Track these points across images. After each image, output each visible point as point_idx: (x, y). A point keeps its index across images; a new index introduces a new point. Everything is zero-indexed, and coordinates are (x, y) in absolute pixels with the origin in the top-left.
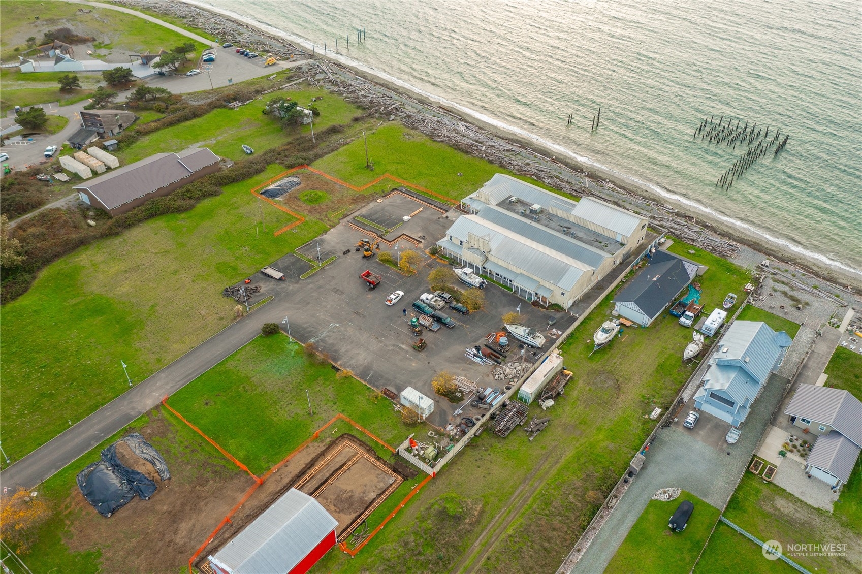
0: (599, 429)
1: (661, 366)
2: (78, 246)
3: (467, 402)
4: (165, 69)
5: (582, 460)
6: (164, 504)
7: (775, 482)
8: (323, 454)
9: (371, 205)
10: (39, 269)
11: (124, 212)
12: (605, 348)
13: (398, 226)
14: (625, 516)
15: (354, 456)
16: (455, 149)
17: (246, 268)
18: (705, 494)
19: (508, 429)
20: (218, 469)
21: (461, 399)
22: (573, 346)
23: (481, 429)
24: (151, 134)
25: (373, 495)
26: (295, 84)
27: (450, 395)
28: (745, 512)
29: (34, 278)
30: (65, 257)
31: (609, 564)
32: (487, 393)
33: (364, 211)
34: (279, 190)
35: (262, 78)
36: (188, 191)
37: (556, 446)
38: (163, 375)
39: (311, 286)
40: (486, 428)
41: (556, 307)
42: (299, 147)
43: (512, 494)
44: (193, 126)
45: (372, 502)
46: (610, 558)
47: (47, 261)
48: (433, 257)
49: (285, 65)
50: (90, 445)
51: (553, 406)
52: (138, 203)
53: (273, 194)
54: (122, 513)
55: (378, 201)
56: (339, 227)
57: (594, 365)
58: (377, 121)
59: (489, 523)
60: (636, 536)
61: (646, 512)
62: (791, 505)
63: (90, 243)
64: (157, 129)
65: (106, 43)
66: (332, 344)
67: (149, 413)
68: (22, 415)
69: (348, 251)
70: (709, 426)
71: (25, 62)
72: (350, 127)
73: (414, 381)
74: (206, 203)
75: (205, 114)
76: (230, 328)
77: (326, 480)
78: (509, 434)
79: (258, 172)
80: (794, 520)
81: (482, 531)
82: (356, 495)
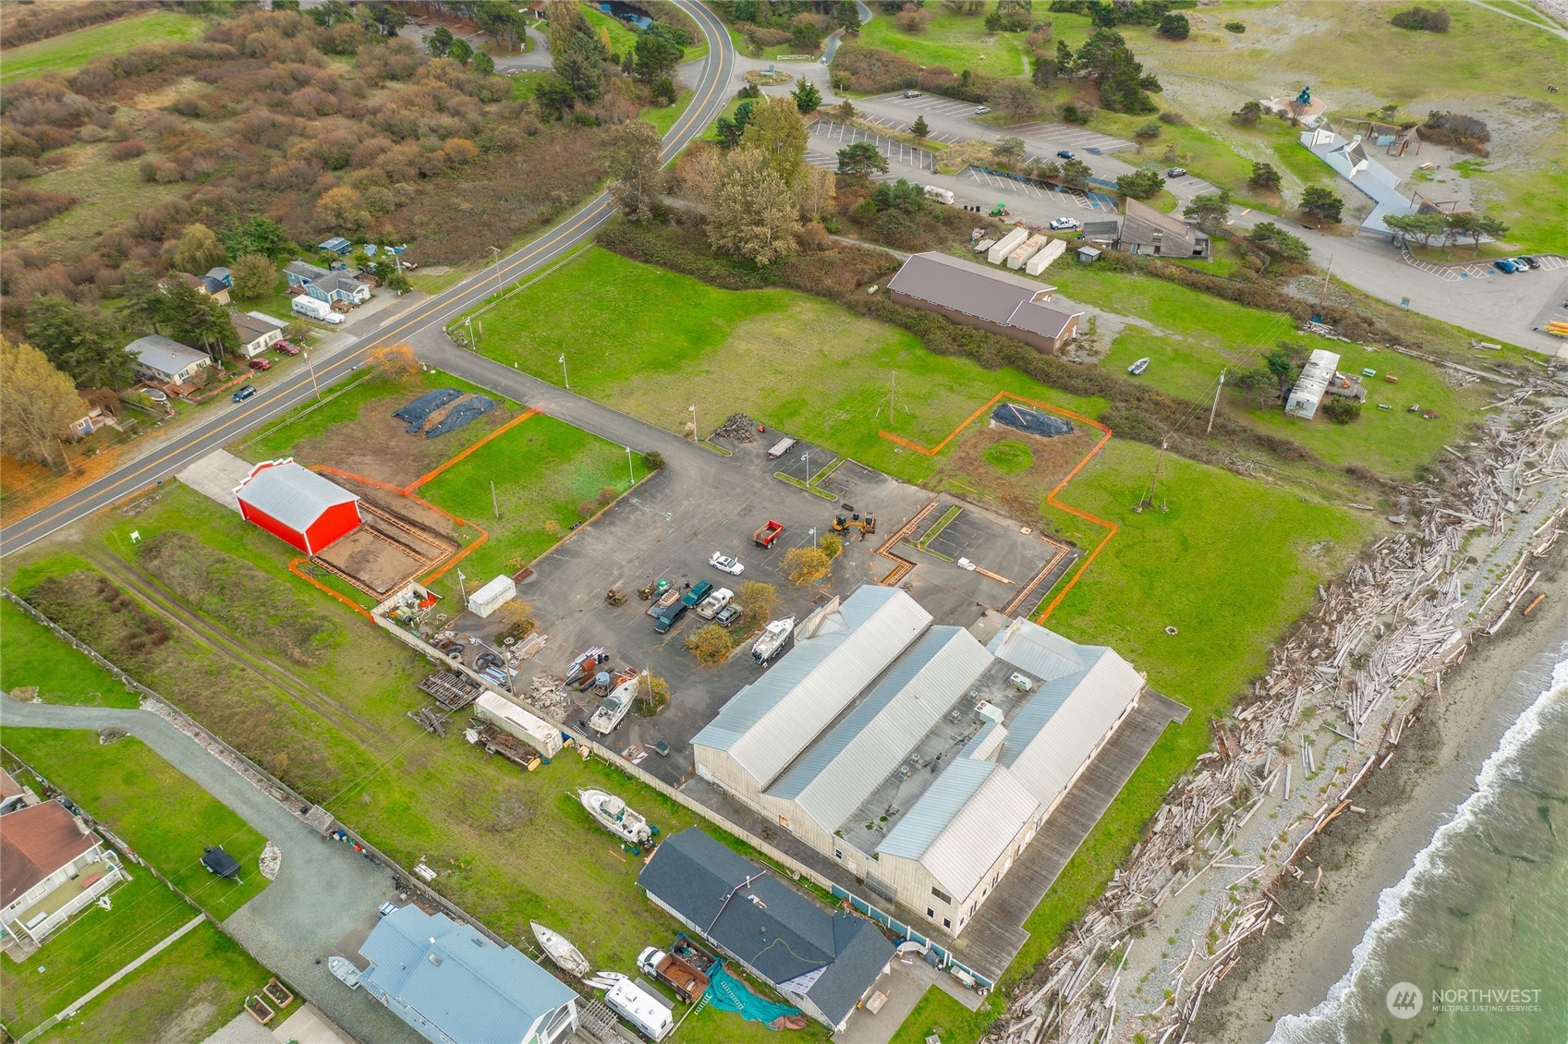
3: (494, 650)
8: (437, 534)
9: (1009, 522)
12: (588, 821)
13: (939, 556)
14: (254, 807)
15: (427, 558)
16: (1292, 622)
18: (254, 910)
19: (431, 688)
21: (500, 644)
23: (437, 662)
25: (364, 577)
26: (1480, 378)
27: (512, 632)
28: (207, 955)
29: (757, 288)
32: (505, 669)
33: (981, 515)
36: (971, 336)
38: (582, 404)
40: (435, 666)
47: (789, 286)
51: (467, 742)
52: (920, 305)
55: (1024, 530)
57: (551, 802)
61: (251, 831)
65: (1484, 168)
67: (523, 407)
68: (534, 339)
69: (852, 509)
72: (1319, 469)
74: (959, 362)
76: (663, 433)
77: (398, 542)
78: (424, 691)
82: (371, 566)
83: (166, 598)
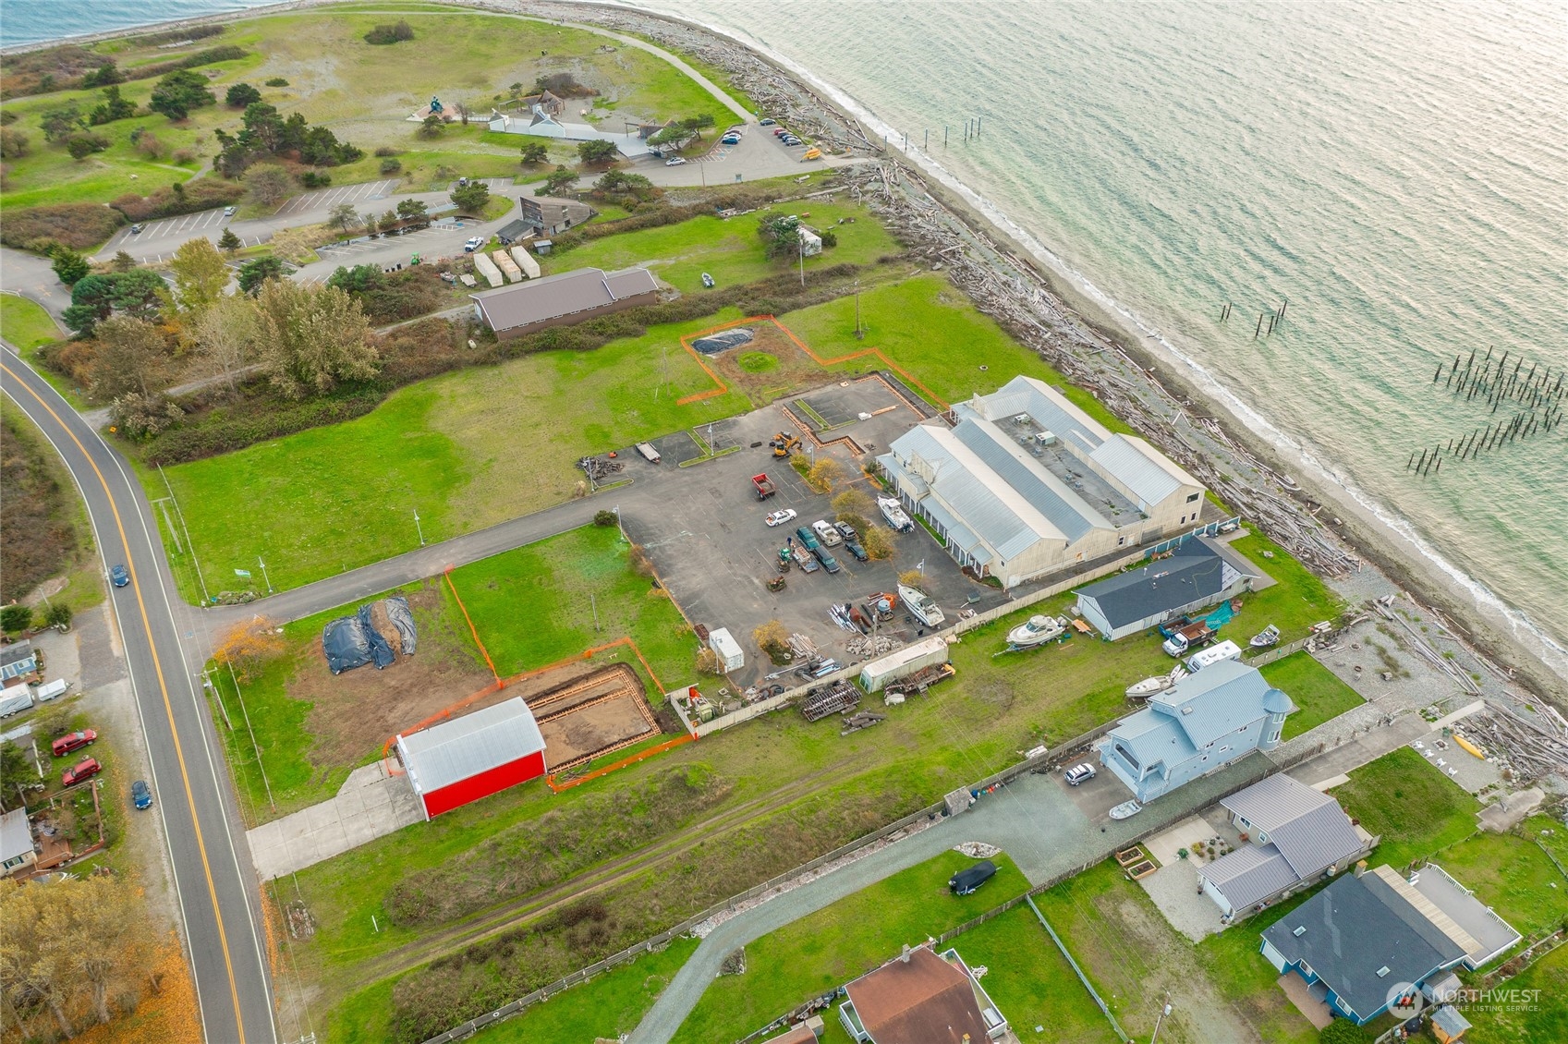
0: (944, 749)
1: (1091, 697)
2: (445, 370)
3: (792, 667)
4: (663, 148)
5: (894, 777)
6: (394, 677)
7: (1142, 883)
8: (587, 677)
9: (829, 388)
10: (392, 389)
11: (512, 338)
12: (1023, 651)
13: (845, 424)
14: (903, 855)
15: (619, 690)
16: (1002, 329)
17: (620, 438)
18: (1030, 866)
19: (821, 713)
20: (466, 659)
21: (788, 662)
22: (982, 639)
23: (788, 703)
24: (600, 239)
25: (616, 738)
26: (829, 194)
27: (776, 653)
28: (1069, 903)
29: (383, 399)
30: (426, 381)
31: (843, 899)
32: (824, 664)
33: (813, 395)
34: (716, 343)
35: (787, 178)
36: (600, 324)
37: (871, 752)
38: (461, 542)
39: (687, 478)
40: (794, 704)
41: (995, 582)
42: (777, 289)
43: (777, 787)
44: (659, 235)
45: (612, 745)
46: (849, 893)
47: (404, 382)
48: (867, 476)
49: (832, 162)
50: (354, 597)
51: (900, 704)
52: (534, 328)
53: (706, 348)
54: (350, 675)
55: (843, 384)
56: (768, 410)
57: (996, 670)
58: (914, 268)
59: (729, 809)
60: (900, 883)
61: (934, 860)
62: (1142, 916)
63: (460, 369)
64: (611, 233)
65: (611, 101)
66: (670, 557)
67: (426, 580)
68: (303, 547)
69: (759, 444)
70: (1103, 790)
71: (496, 117)
72: (869, 269)
73: (742, 625)
74: (618, 344)
75: (682, 220)
76: (562, 507)
77: (574, 706)
78: (819, 720)
79: (705, 314)
80: (1133, 933)
81: (715, 815)
82: (597, 732)
83: (518, 906)
